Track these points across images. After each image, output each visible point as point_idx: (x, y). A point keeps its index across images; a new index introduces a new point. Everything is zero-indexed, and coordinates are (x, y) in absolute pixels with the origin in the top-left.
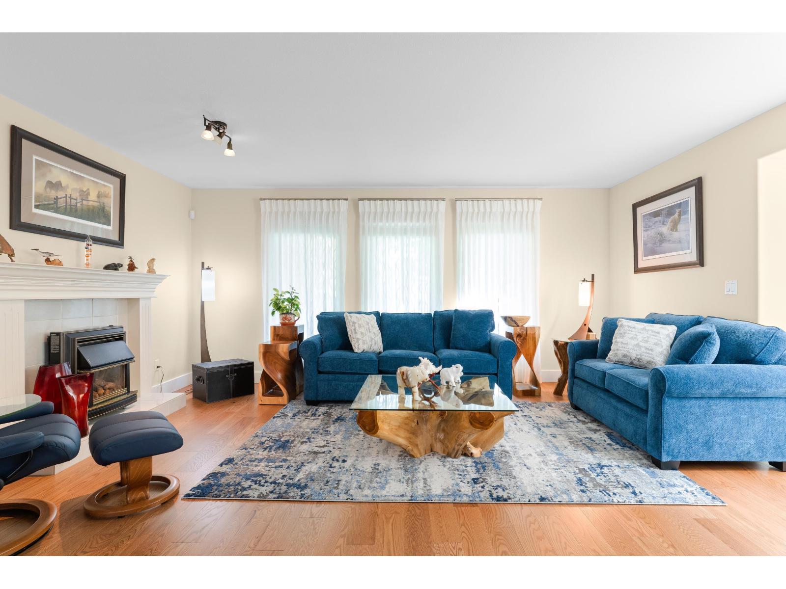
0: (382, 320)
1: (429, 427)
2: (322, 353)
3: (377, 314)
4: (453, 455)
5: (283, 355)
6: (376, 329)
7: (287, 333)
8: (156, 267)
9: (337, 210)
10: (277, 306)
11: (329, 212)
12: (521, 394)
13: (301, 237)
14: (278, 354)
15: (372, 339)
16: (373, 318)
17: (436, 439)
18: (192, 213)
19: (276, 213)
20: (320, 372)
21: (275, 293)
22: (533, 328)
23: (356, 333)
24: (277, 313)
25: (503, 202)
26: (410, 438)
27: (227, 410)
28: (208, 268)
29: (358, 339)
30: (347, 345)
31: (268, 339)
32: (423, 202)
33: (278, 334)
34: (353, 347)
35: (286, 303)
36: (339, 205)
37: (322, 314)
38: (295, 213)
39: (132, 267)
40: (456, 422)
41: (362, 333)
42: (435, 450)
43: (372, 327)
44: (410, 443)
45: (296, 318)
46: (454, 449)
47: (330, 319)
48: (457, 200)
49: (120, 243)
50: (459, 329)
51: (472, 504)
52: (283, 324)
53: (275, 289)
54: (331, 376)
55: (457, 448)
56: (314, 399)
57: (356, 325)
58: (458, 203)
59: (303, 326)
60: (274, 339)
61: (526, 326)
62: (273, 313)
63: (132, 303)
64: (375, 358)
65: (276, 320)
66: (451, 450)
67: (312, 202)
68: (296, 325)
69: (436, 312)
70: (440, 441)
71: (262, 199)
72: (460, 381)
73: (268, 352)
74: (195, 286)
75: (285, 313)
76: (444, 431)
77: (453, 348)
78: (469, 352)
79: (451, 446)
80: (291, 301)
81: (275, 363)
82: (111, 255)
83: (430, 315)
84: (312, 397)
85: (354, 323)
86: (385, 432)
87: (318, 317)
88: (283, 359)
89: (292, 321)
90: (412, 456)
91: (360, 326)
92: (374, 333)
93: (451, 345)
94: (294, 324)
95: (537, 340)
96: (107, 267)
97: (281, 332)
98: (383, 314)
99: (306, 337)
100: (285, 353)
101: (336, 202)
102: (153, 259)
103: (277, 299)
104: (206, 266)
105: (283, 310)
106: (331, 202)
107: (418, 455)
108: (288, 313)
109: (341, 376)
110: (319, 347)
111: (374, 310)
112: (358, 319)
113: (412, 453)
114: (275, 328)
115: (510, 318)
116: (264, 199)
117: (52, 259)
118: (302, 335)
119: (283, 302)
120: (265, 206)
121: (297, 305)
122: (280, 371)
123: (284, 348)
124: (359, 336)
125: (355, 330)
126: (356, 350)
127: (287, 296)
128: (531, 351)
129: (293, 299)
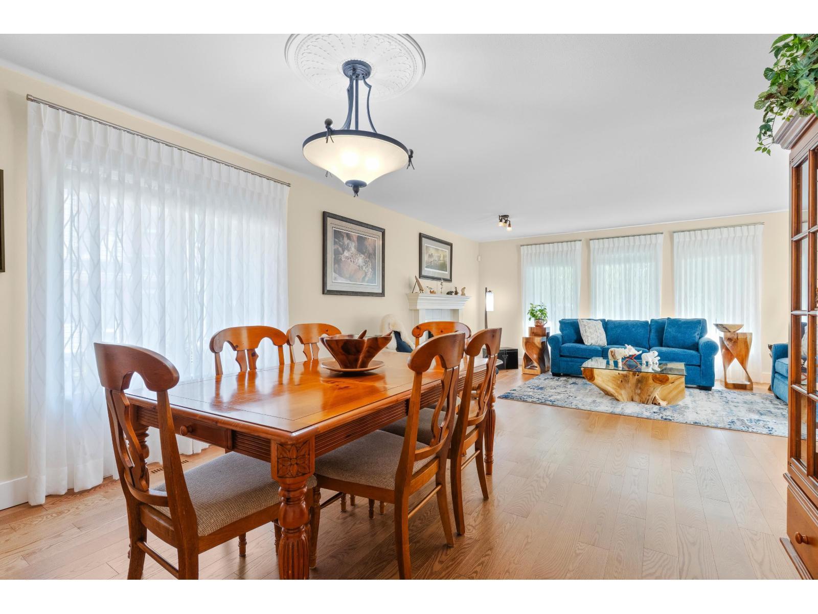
0: (606, 325)
1: (630, 385)
2: (563, 344)
3: (603, 321)
4: (646, 403)
5: (538, 345)
6: (602, 331)
7: (539, 331)
8: (465, 292)
9: (573, 248)
10: (533, 314)
11: (568, 251)
12: (731, 387)
13: (548, 269)
14: (534, 344)
15: (598, 337)
16: (600, 325)
17: (635, 393)
18: (479, 257)
19: (531, 254)
20: (561, 356)
21: (531, 306)
22: (745, 334)
23: (586, 332)
24: (533, 319)
25: (721, 231)
26: (616, 389)
27: (505, 374)
28: (490, 291)
29: (588, 336)
30: (580, 340)
31: (527, 335)
32: (643, 237)
33: (533, 333)
34: (584, 341)
35: (538, 313)
36: (575, 245)
37: (563, 320)
38: (544, 253)
39: (456, 293)
40: (646, 382)
41: (590, 332)
42: (634, 400)
43: (599, 329)
44: (616, 391)
45: (545, 323)
46: (646, 399)
47: (568, 323)
48: (674, 232)
49: (450, 280)
50: (669, 332)
51: (647, 418)
52: (537, 326)
53: (531, 304)
54: (568, 359)
55: (647, 398)
56: (557, 372)
57: (587, 327)
58: (675, 235)
59: (549, 328)
60: (530, 335)
61: (738, 332)
62: (530, 319)
63: (455, 312)
64: (599, 349)
65: (532, 323)
66: (644, 400)
67: (556, 244)
68: (544, 327)
69: (652, 320)
70: (638, 394)
71: (521, 246)
72: (658, 363)
73: (528, 342)
74: (481, 303)
75: (538, 320)
76: (640, 388)
77: (665, 347)
78: (679, 349)
79: (645, 397)
80: (541, 311)
81: (532, 349)
82: (448, 286)
83: (647, 322)
84: (556, 371)
85: (585, 326)
86: (599, 382)
87: (560, 322)
88: (537, 347)
89: (542, 324)
90: (618, 400)
91: (589, 328)
92: (600, 333)
93: (663, 344)
94: (543, 326)
95: (749, 344)
96: (448, 293)
97: (535, 331)
98: (608, 321)
99: (551, 335)
100: (538, 343)
101: (573, 243)
102: (465, 288)
103: (533, 310)
104: (488, 290)
105: (536, 317)
106: (569, 243)
107: (622, 400)
108: (539, 319)
109: (576, 359)
110: (561, 340)
111: (602, 318)
112: (588, 323)
113: (617, 398)
114: (531, 329)
115: (721, 325)
116: (523, 245)
117: (432, 291)
118: (548, 334)
119: (536, 312)
120: (524, 250)
121: (546, 314)
122: (536, 354)
123: (538, 340)
124: (588, 334)
125: (585, 330)
126: (586, 343)
127: (539, 308)
128: (743, 353)
129: (542, 310)
